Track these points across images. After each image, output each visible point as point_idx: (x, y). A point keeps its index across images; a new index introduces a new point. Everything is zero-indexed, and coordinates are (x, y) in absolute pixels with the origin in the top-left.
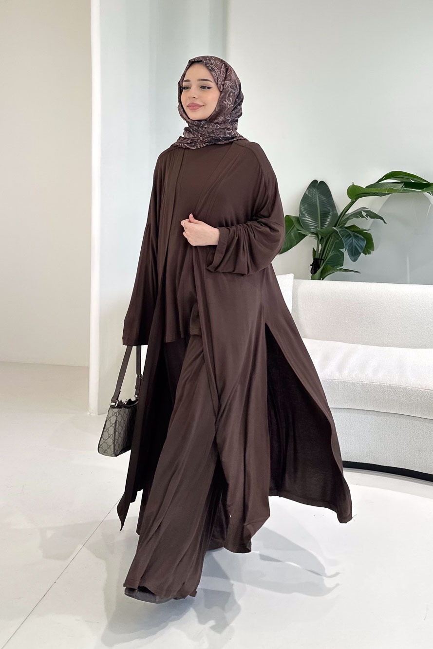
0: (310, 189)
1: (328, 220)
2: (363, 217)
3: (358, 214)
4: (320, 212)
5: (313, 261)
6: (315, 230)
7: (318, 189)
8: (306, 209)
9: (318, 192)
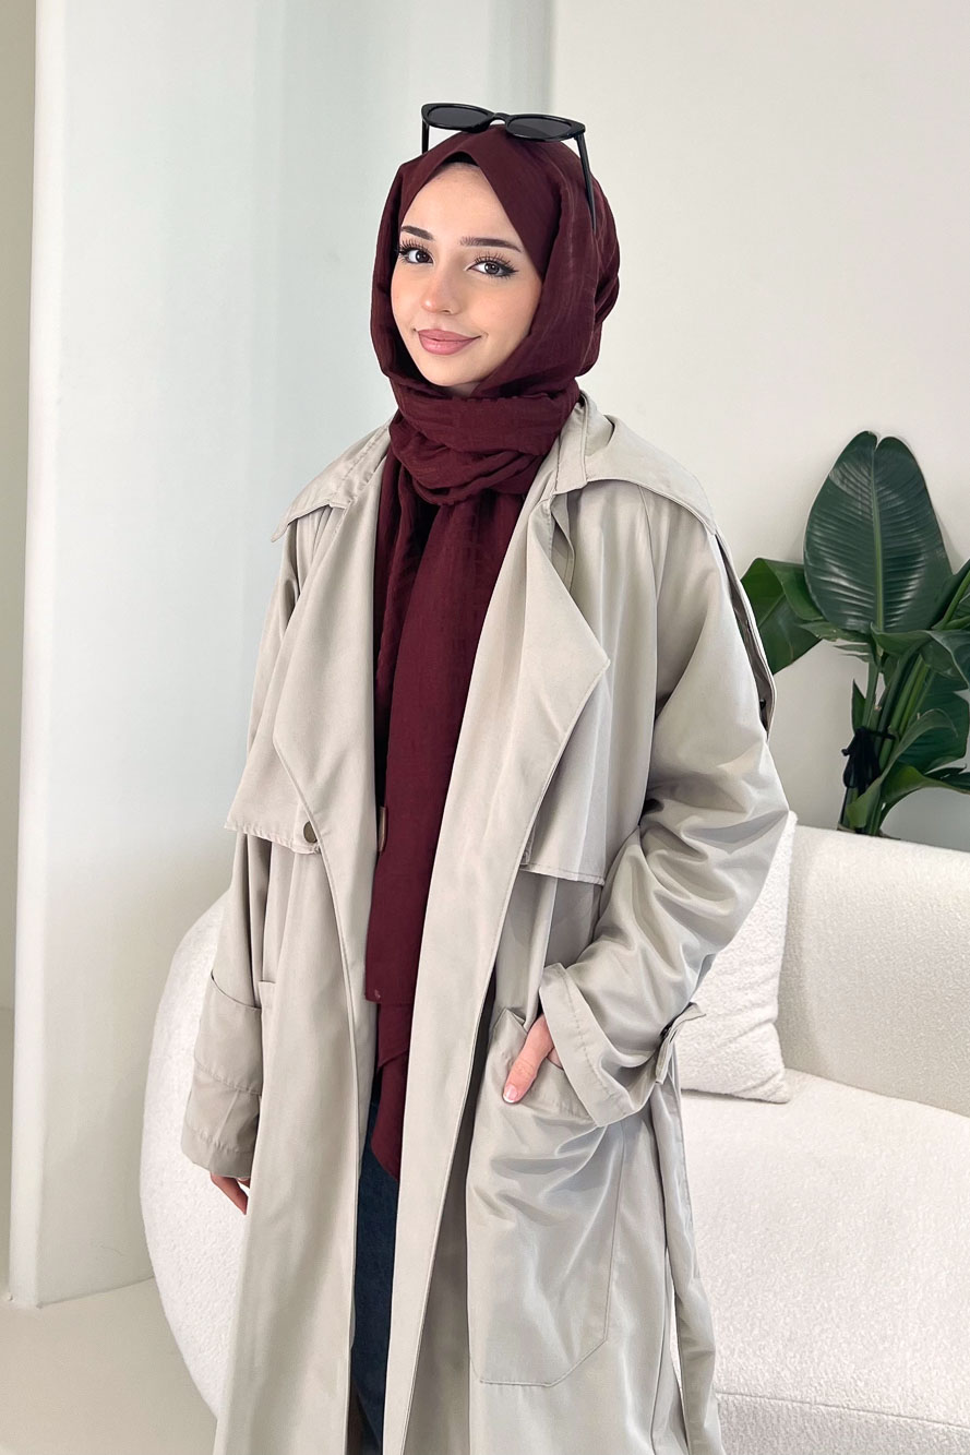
0: (847, 465)
1: (913, 585)
4: (883, 555)
5: (853, 735)
6: (862, 622)
7: (876, 465)
8: (832, 542)
9: (876, 477)
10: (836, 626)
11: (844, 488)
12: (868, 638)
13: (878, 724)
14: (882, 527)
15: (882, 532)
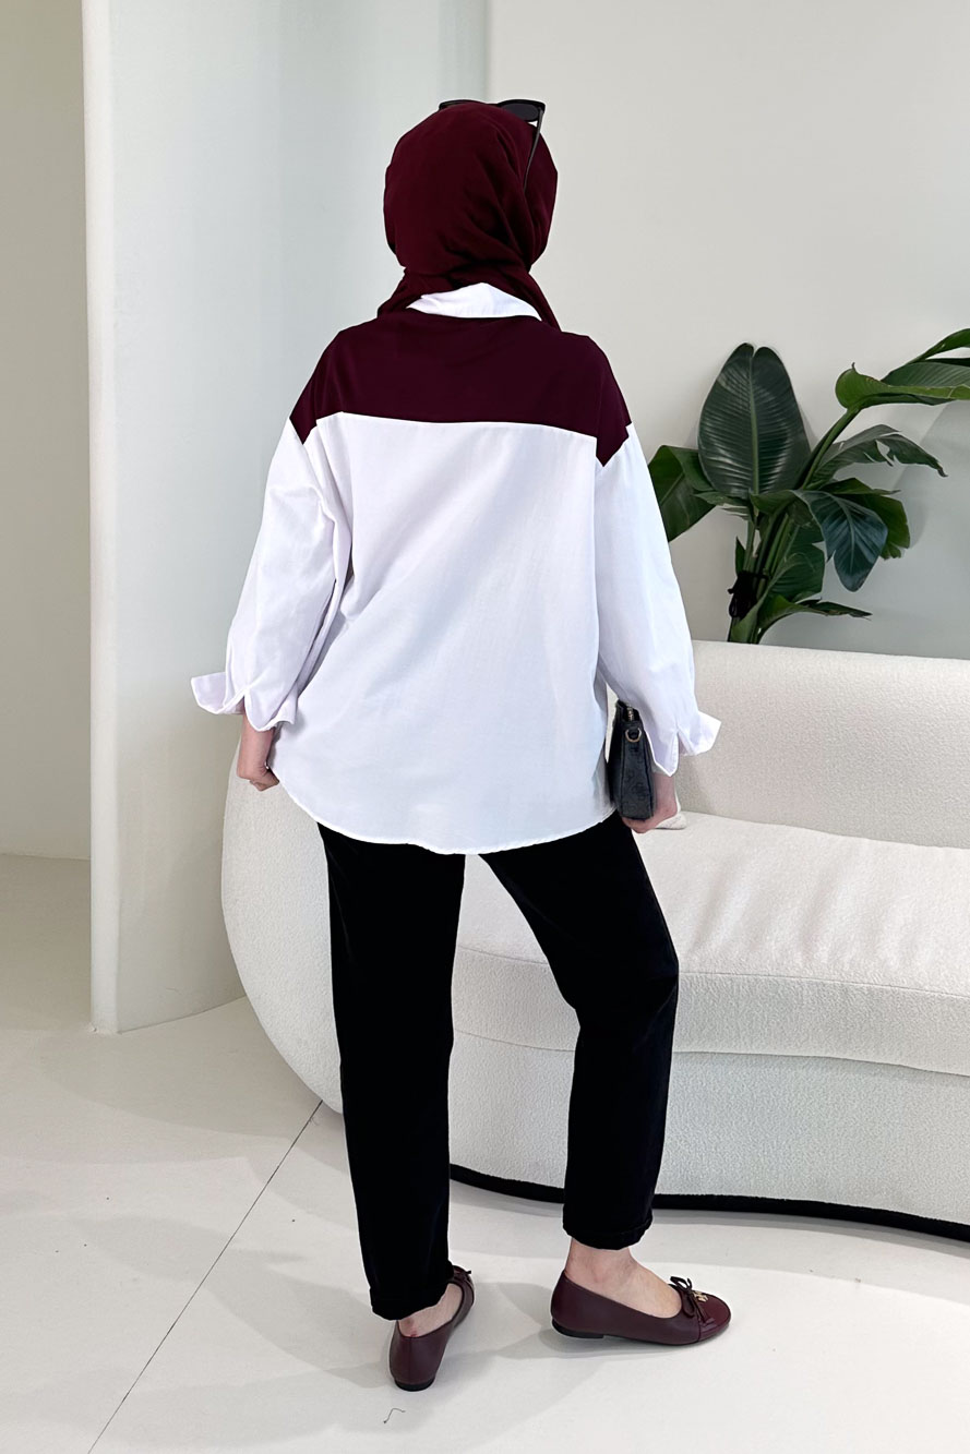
0: (730, 370)
1: (782, 461)
2: (878, 457)
3: (865, 449)
4: (759, 439)
5: (735, 578)
6: (743, 491)
7: (753, 370)
8: (718, 430)
9: (753, 378)
10: (723, 493)
11: (729, 388)
12: (746, 503)
13: (755, 569)
14: (758, 417)
15: (758, 422)
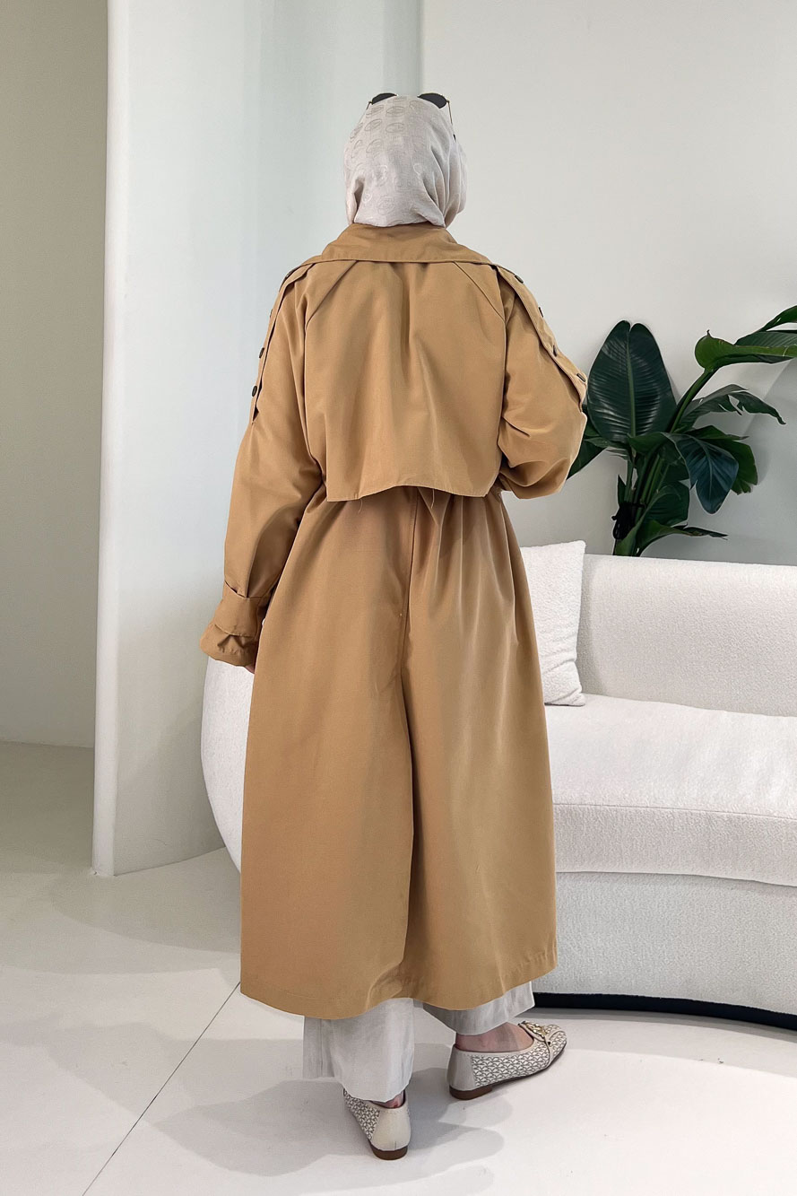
0: (612, 342)
1: (654, 414)
2: (731, 408)
3: (720, 402)
4: (635, 396)
5: (618, 507)
6: (623, 436)
7: (630, 342)
8: (602, 389)
9: (630, 348)
10: (607, 439)
11: (611, 356)
12: (625, 446)
14: (634, 379)
15: (634, 382)
